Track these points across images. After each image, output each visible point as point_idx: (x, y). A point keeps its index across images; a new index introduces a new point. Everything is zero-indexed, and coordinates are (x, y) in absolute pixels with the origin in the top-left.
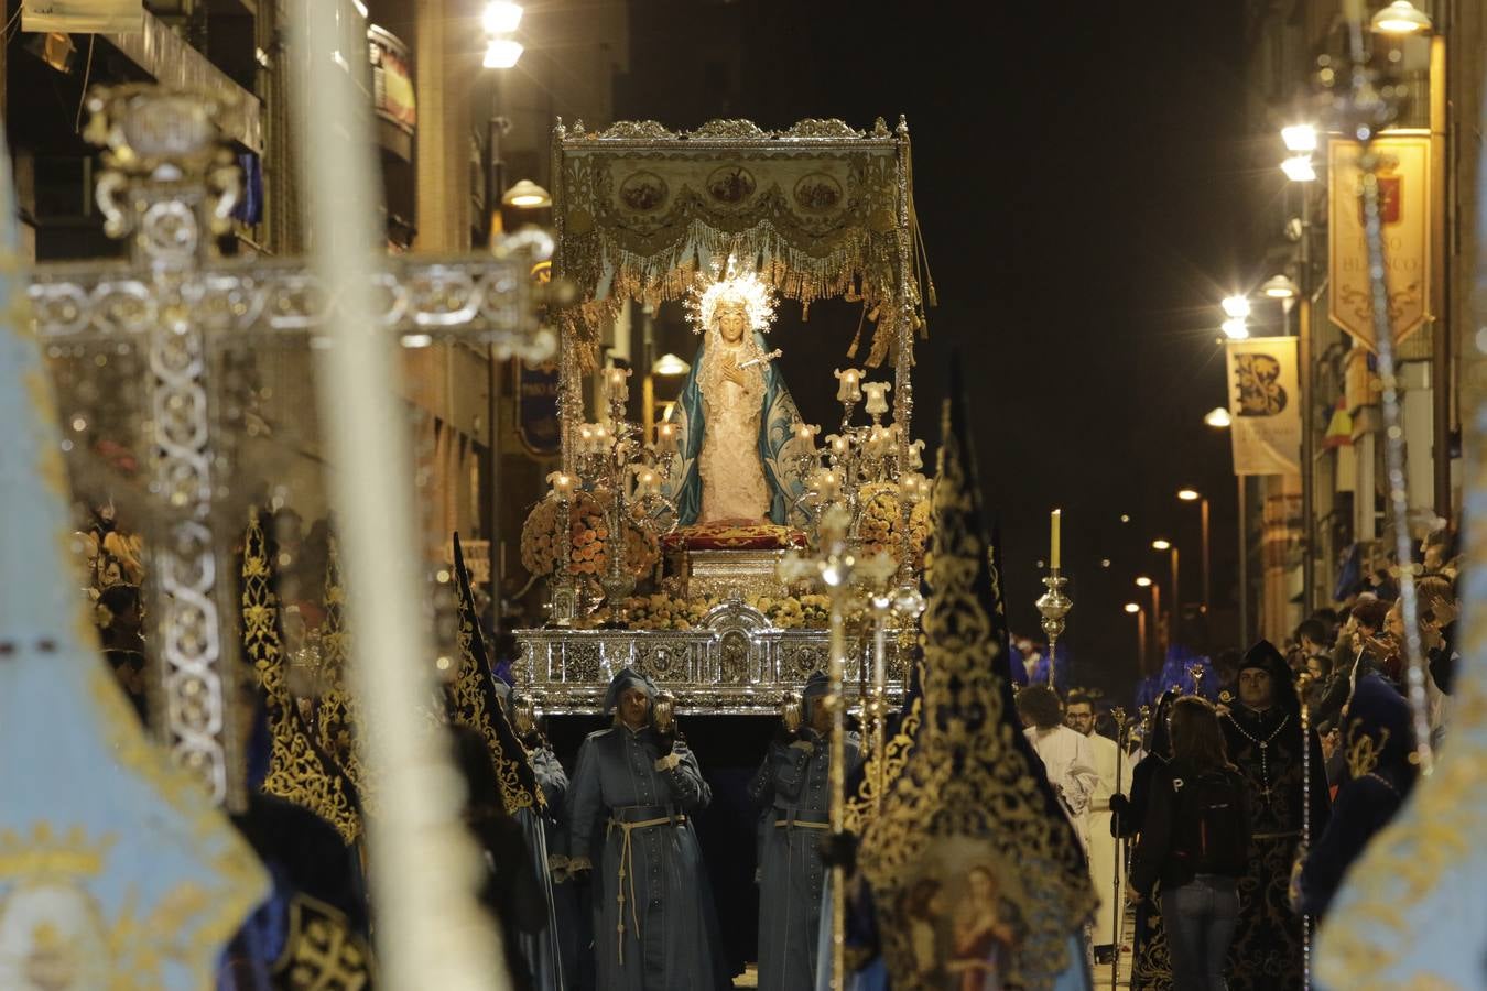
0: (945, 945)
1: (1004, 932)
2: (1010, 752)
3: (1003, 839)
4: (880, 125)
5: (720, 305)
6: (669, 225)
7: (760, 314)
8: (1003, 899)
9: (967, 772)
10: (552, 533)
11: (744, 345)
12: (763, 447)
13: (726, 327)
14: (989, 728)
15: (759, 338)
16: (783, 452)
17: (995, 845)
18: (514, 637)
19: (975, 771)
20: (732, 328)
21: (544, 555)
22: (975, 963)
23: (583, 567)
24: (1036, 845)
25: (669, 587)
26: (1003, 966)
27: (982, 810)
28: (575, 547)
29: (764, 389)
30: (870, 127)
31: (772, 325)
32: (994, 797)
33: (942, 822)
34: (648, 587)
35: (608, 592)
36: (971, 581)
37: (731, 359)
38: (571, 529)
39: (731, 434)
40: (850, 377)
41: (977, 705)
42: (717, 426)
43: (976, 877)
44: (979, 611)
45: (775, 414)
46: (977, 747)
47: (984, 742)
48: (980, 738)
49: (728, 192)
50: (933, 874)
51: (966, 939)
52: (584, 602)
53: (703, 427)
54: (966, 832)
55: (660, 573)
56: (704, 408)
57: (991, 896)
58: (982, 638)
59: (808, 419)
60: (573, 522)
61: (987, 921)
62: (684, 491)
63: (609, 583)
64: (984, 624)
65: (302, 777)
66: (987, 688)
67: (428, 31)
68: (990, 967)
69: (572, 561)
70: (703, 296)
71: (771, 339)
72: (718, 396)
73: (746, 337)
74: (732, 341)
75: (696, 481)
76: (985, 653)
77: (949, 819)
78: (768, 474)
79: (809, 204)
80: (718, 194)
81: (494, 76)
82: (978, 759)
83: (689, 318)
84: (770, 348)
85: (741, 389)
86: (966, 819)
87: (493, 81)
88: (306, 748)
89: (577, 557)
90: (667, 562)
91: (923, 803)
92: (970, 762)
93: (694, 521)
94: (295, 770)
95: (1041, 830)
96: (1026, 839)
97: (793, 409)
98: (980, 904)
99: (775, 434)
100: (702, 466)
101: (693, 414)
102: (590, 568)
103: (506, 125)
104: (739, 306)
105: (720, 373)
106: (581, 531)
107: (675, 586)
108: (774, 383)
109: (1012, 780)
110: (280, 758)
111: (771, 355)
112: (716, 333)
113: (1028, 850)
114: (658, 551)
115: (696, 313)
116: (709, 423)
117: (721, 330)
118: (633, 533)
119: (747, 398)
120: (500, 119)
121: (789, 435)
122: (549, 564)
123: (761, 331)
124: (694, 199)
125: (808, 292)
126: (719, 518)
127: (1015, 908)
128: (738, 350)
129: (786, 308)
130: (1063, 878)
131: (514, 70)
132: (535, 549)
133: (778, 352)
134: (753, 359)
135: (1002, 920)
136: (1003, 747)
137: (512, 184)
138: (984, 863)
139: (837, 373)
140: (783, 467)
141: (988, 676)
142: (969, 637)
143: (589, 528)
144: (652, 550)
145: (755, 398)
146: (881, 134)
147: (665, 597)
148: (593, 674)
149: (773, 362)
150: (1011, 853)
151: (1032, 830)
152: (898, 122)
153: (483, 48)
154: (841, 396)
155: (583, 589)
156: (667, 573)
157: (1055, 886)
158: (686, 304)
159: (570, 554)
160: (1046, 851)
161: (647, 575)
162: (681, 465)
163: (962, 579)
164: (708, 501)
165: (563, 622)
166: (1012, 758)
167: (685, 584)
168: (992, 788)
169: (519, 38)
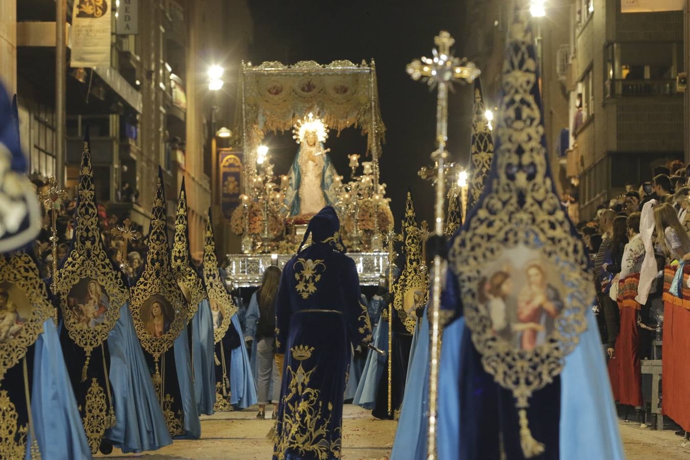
0: (512, 314)
1: (550, 306)
2: (551, 195)
3: (548, 249)
4: (364, 62)
5: (307, 132)
6: (285, 101)
7: (322, 136)
8: (549, 286)
9: (527, 205)
10: (242, 218)
11: (315, 147)
12: (323, 186)
13: (309, 141)
14: (539, 178)
15: (322, 144)
16: (331, 188)
17: (545, 251)
18: (227, 257)
19: (532, 205)
20: (311, 140)
21: (239, 227)
22: (532, 325)
23: (254, 231)
24: (567, 254)
25: (288, 239)
26: (550, 327)
27: (537, 229)
28: (251, 223)
29: (323, 164)
30: (360, 63)
31: (327, 139)
32: (543, 222)
33: (511, 236)
34: (279, 238)
35: (263, 240)
36: (530, 86)
37: (311, 152)
38: (249, 216)
39: (311, 181)
40: (354, 158)
41: (533, 164)
42: (306, 178)
43: (533, 271)
44: (534, 106)
45: (328, 173)
46: (533, 190)
47: (536, 187)
48: (534, 185)
49: (306, 89)
50: (504, 269)
51: (526, 311)
52: (254, 245)
53: (300, 178)
54: (526, 243)
55: (284, 233)
56: (301, 171)
57: (541, 284)
58: (536, 122)
59: (339, 174)
60: (250, 214)
61: (539, 300)
62: (294, 202)
63: (263, 237)
64: (536, 114)
65: (103, 271)
66: (538, 153)
67: (190, 76)
68: (541, 328)
69: (250, 229)
70: (300, 129)
71: (326, 145)
72: (306, 167)
73: (316, 144)
74: (311, 146)
75: (298, 199)
76: (537, 132)
77: (516, 234)
78: (325, 195)
79: (337, 93)
80: (303, 89)
81: (213, 93)
82: (533, 198)
83: (294, 137)
84: (325, 148)
85: (315, 164)
86: (527, 234)
87: (212, 95)
88: (105, 258)
89: (252, 226)
90: (287, 230)
91: (497, 224)
92: (529, 200)
93: (297, 214)
94: (100, 267)
95: (568, 244)
96: (562, 249)
97: (334, 171)
98: (535, 288)
99: (328, 181)
100: (300, 193)
101: (297, 173)
102: (257, 231)
103: (217, 110)
104: (314, 133)
105: (306, 158)
106: (253, 217)
107: (290, 238)
108: (327, 162)
109: (551, 213)
110: (93, 261)
111: (326, 151)
112: (305, 142)
113: (562, 256)
114: (283, 225)
115: (297, 135)
116: (303, 177)
117: (307, 142)
118: (273, 219)
119: (317, 167)
120: (215, 107)
121: (332, 181)
122: (241, 230)
123: (322, 142)
124: (294, 91)
125: (341, 127)
126: (307, 212)
127: (556, 291)
128: (313, 149)
129: (332, 133)
130: (581, 274)
131: (220, 90)
132: (235, 224)
133: (329, 150)
134: (320, 153)
135: (548, 299)
136: (547, 192)
137: (219, 129)
138: (538, 262)
139: (349, 156)
140: (330, 193)
141: (539, 146)
142: (528, 122)
143: (256, 216)
144: (281, 224)
145: (320, 167)
146: (364, 65)
147: (284, 242)
148: (257, 271)
149: (327, 153)
150: (554, 257)
151: (564, 244)
152: (371, 62)
153: (209, 82)
154: (350, 165)
155: (254, 239)
156: (287, 233)
157: (577, 280)
158: (294, 131)
159: (249, 226)
160: (572, 258)
161: (279, 234)
162: (291, 192)
163: (525, 85)
164: (302, 206)
165: (246, 252)
166: (552, 198)
167: (293, 237)
168: (542, 216)
169: (222, 79)
